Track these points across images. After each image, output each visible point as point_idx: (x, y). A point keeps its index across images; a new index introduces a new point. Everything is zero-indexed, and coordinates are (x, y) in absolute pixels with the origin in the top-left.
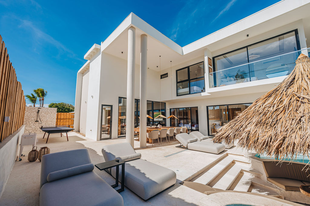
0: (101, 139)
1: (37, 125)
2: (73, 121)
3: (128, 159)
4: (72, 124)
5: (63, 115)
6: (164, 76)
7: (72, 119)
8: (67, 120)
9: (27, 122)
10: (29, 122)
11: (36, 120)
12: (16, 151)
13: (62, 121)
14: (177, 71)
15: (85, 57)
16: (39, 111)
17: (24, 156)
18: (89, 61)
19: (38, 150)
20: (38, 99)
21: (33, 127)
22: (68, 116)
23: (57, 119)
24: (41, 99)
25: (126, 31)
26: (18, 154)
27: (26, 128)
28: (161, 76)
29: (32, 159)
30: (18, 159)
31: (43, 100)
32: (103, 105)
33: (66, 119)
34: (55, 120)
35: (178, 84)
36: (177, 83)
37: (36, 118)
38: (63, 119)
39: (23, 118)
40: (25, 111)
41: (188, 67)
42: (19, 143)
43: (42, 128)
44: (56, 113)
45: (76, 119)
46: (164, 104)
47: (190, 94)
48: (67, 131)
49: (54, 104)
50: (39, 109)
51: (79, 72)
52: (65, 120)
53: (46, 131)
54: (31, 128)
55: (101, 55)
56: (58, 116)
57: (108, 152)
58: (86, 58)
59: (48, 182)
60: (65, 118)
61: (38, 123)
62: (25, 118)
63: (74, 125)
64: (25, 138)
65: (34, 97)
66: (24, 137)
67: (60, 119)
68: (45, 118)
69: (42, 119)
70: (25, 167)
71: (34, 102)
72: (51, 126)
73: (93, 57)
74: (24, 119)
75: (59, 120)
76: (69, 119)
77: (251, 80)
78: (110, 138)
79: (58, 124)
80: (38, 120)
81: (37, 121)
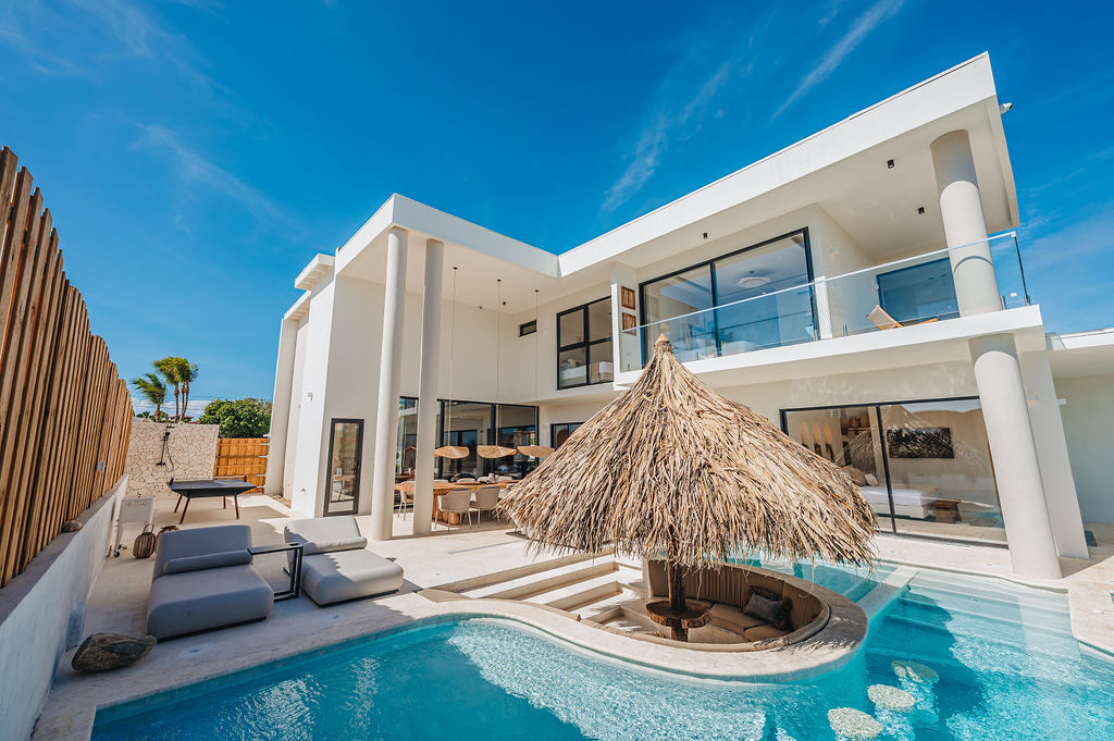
0: (326, 514)
1: (162, 475)
2: (266, 464)
3: (330, 546)
4: (262, 471)
5: (236, 446)
6: (528, 328)
7: (261, 458)
8: (248, 460)
9: (134, 466)
10: (139, 466)
11: (159, 461)
12: (109, 536)
13: (231, 462)
14: (559, 315)
15: (298, 281)
16: (168, 434)
17: (125, 548)
18: (308, 293)
19: (156, 532)
20: (170, 389)
21: (150, 480)
22: (249, 448)
23: (219, 456)
24: (180, 389)
25: (382, 237)
26: (113, 543)
27: (132, 484)
28: (522, 327)
29: (142, 553)
30: (112, 554)
31: (186, 391)
32: (335, 421)
33: (245, 457)
34: (213, 461)
35: (561, 354)
36: (560, 350)
37: (158, 455)
38: (237, 457)
39: (125, 455)
40: (131, 437)
41: (585, 307)
42: (116, 517)
43: (171, 483)
44: (217, 440)
45: (272, 458)
46: (533, 410)
47: (588, 383)
48: (236, 492)
49: (223, 403)
50: (169, 430)
51: (287, 316)
52: (241, 461)
53: (182, 492)
54: (144, 484)
55: (333, 283)
56: (220, 448)
57: (295, 533)
58: (299, 285)
59: (164, 575)
60: (241, 453)
61: (163, 468)
62: (129, 454)
63: (266, 475)
64: (129, 505)
65: (158, 385)
66: (127, 503)
67: (228, 457)
68: (186, 454)
69: (176, 456)
70: (127, 566)
71: (156, 402)
72: (200, 478)
73: (317, 283)
74: (128, 458)
75: (223, 461)
76: (253, 456)
77: (722, 352)
78: (355, 512)
79: (221, 472)
80: (166, 460)
81: (160, 464)
